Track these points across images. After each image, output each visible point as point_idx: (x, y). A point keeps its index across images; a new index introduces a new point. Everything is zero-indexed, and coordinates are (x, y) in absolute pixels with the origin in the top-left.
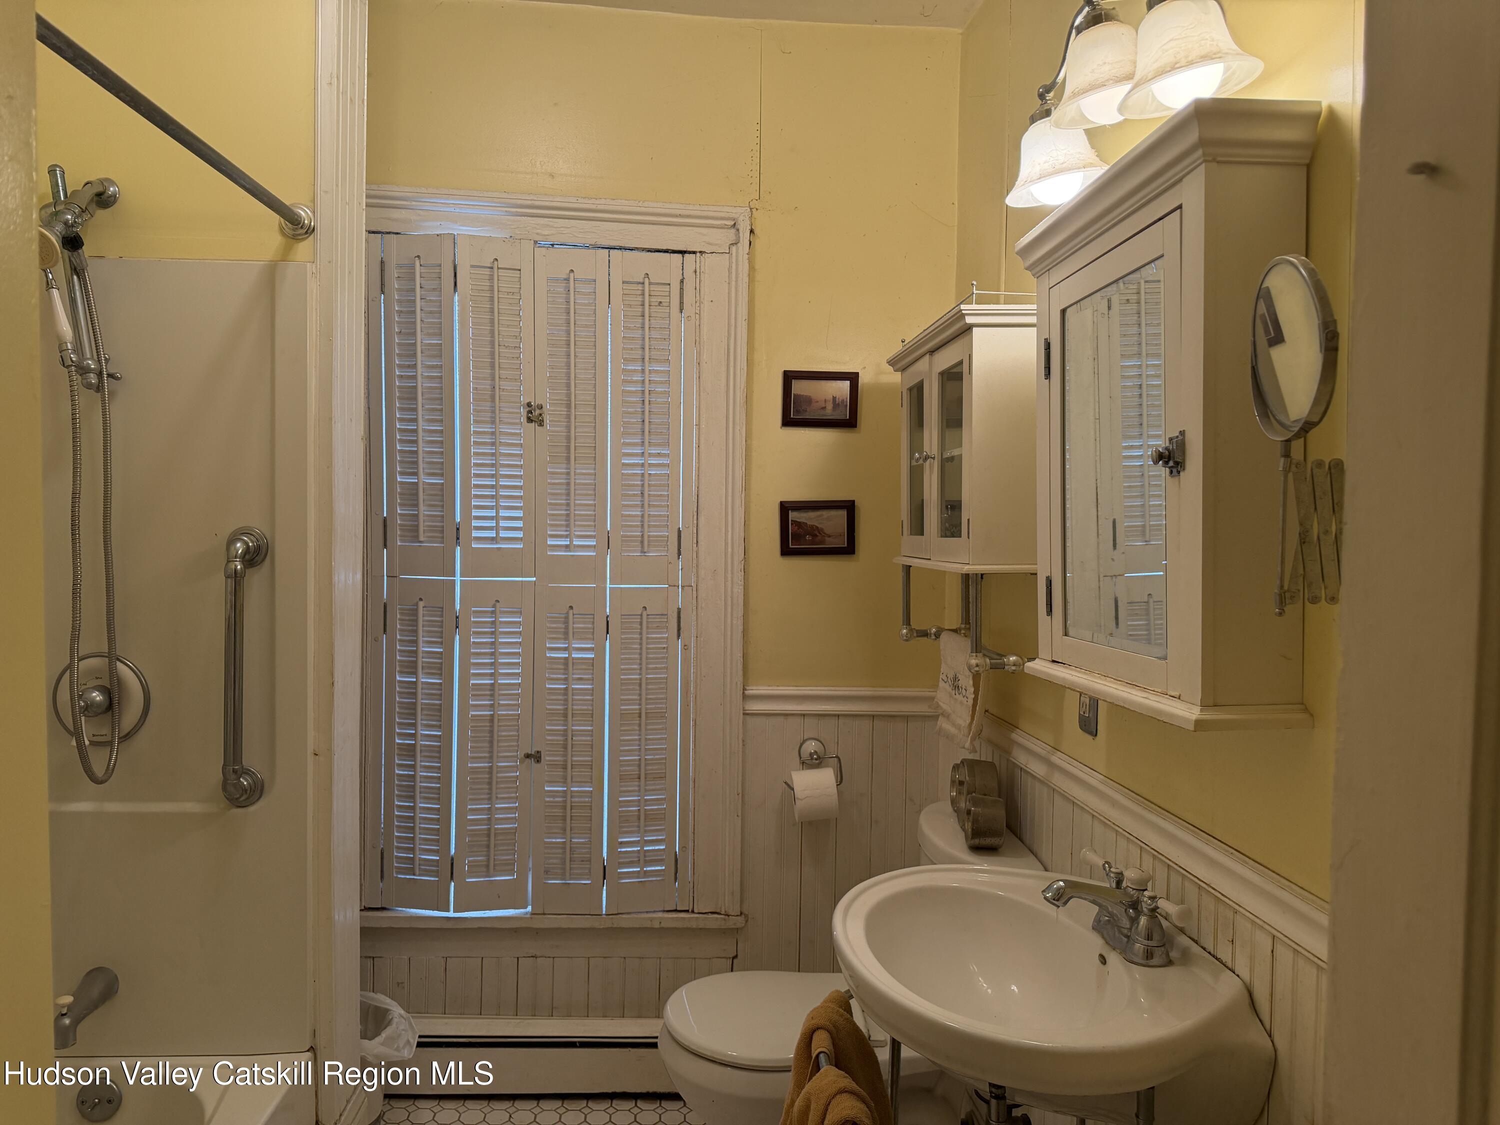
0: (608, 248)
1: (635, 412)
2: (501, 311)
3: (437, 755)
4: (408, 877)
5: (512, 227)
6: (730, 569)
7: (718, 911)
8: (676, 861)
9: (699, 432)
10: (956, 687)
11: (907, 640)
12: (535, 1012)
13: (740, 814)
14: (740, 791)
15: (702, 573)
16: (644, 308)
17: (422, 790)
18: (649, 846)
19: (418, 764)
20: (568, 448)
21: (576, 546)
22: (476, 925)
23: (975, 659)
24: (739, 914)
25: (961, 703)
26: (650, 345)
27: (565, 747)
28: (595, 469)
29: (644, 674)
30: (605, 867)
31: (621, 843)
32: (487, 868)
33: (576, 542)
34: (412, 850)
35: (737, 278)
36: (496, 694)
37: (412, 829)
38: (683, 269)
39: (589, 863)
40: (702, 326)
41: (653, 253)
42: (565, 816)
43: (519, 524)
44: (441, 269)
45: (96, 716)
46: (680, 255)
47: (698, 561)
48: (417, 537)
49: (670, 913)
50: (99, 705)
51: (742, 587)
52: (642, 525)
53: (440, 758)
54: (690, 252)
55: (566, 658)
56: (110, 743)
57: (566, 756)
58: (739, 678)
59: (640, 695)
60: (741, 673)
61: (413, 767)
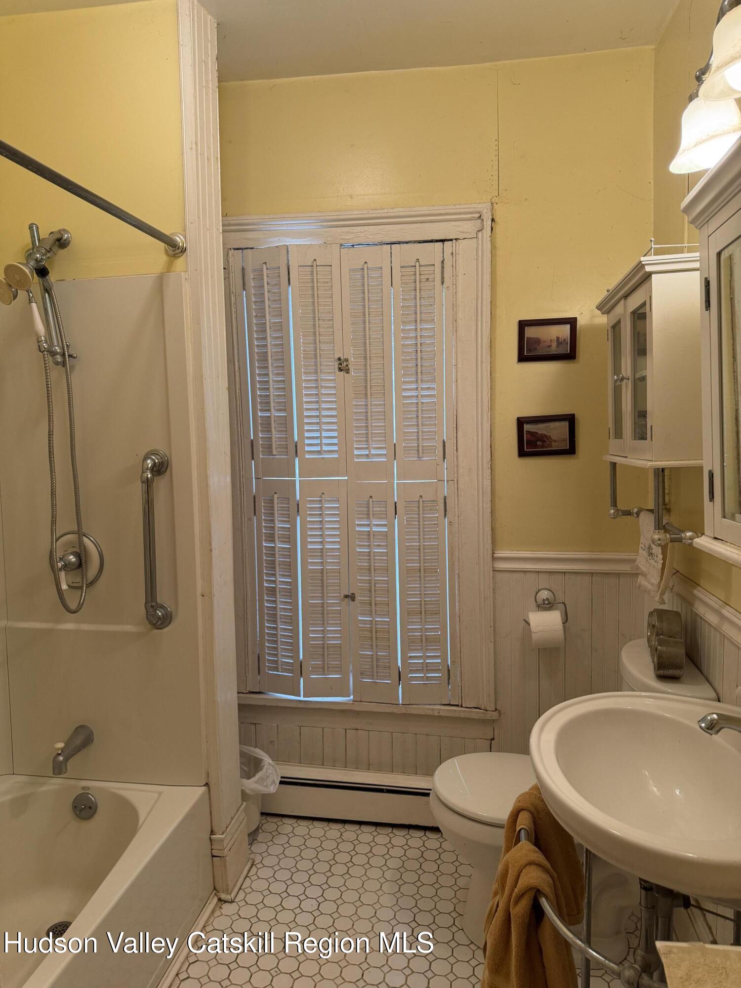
0: (389, 244)
1: (412, 359)
2: (319, 296)
3: (289, 594)
4: (275, 673)
5: (326, 236)
6: (480, 468)
7: (479, 707)
8: (449, 671)
9: (457, 370)
10: (651, 554)
11: (614, 518)
12: (357, 767)
13: (492, 641)
14: (492, 625)
15: (461, 471)
16: (416, 284)
17: (282, 617)
18: (429, 660)
19: (278, 600)
20: (366, 387)
21: (373, 455)
22: (318, 706)
23: (657, 535)
24: (494, 710)
25: (654, 567)
26: (420, 311)
27: (370, 591)
28: (384, 401)
29: (422, 542)
30: (400, 672)
31: (410, 657)
32: (323, 669)
33: (373, 452)
34: (276, 655)
35: (482, 255)
36: (324, 555)
37: (276, 642)
38: (443, 253)
39: (389, 669)
40: (457, 293)
41: (422, 244)
42: (372, 637)
43: (335, 441)
44: (279, 270)
45: (73, 570)
46: (441, 243)
47: (457, 463)
48: (272, 452)
49: (446, 706)
50: (73, 564)
51: (490, 481)
52: (418, 438)
53: (291, 596)
54: (448, 240)
55: (369, 531)
56: (81, 588)
57: (371, 597)
58: (489, 546)
59: (420, 556)
60: (490, 541)
61: (275, 602)
